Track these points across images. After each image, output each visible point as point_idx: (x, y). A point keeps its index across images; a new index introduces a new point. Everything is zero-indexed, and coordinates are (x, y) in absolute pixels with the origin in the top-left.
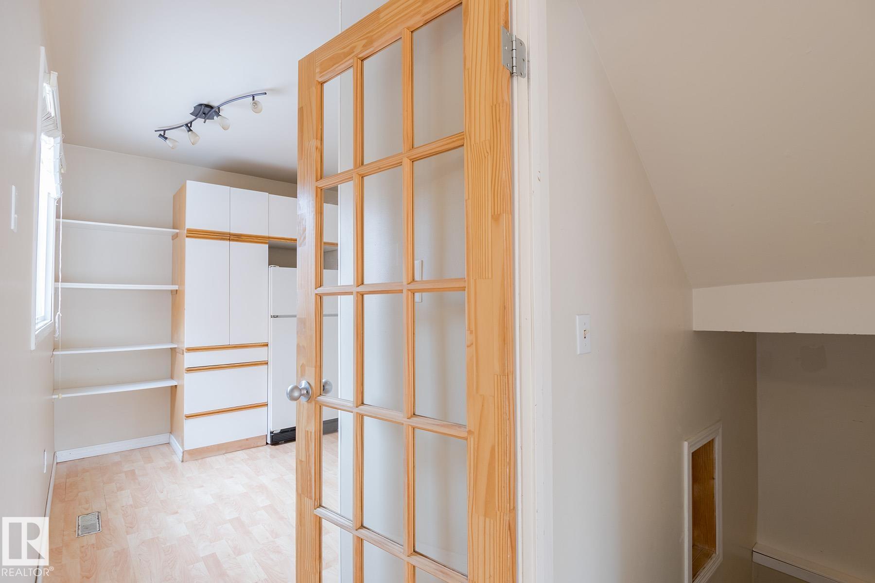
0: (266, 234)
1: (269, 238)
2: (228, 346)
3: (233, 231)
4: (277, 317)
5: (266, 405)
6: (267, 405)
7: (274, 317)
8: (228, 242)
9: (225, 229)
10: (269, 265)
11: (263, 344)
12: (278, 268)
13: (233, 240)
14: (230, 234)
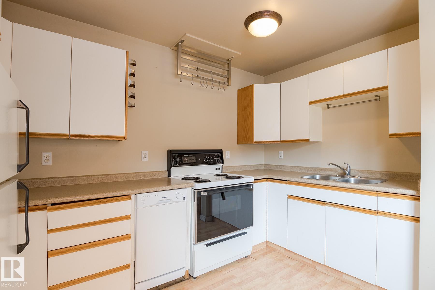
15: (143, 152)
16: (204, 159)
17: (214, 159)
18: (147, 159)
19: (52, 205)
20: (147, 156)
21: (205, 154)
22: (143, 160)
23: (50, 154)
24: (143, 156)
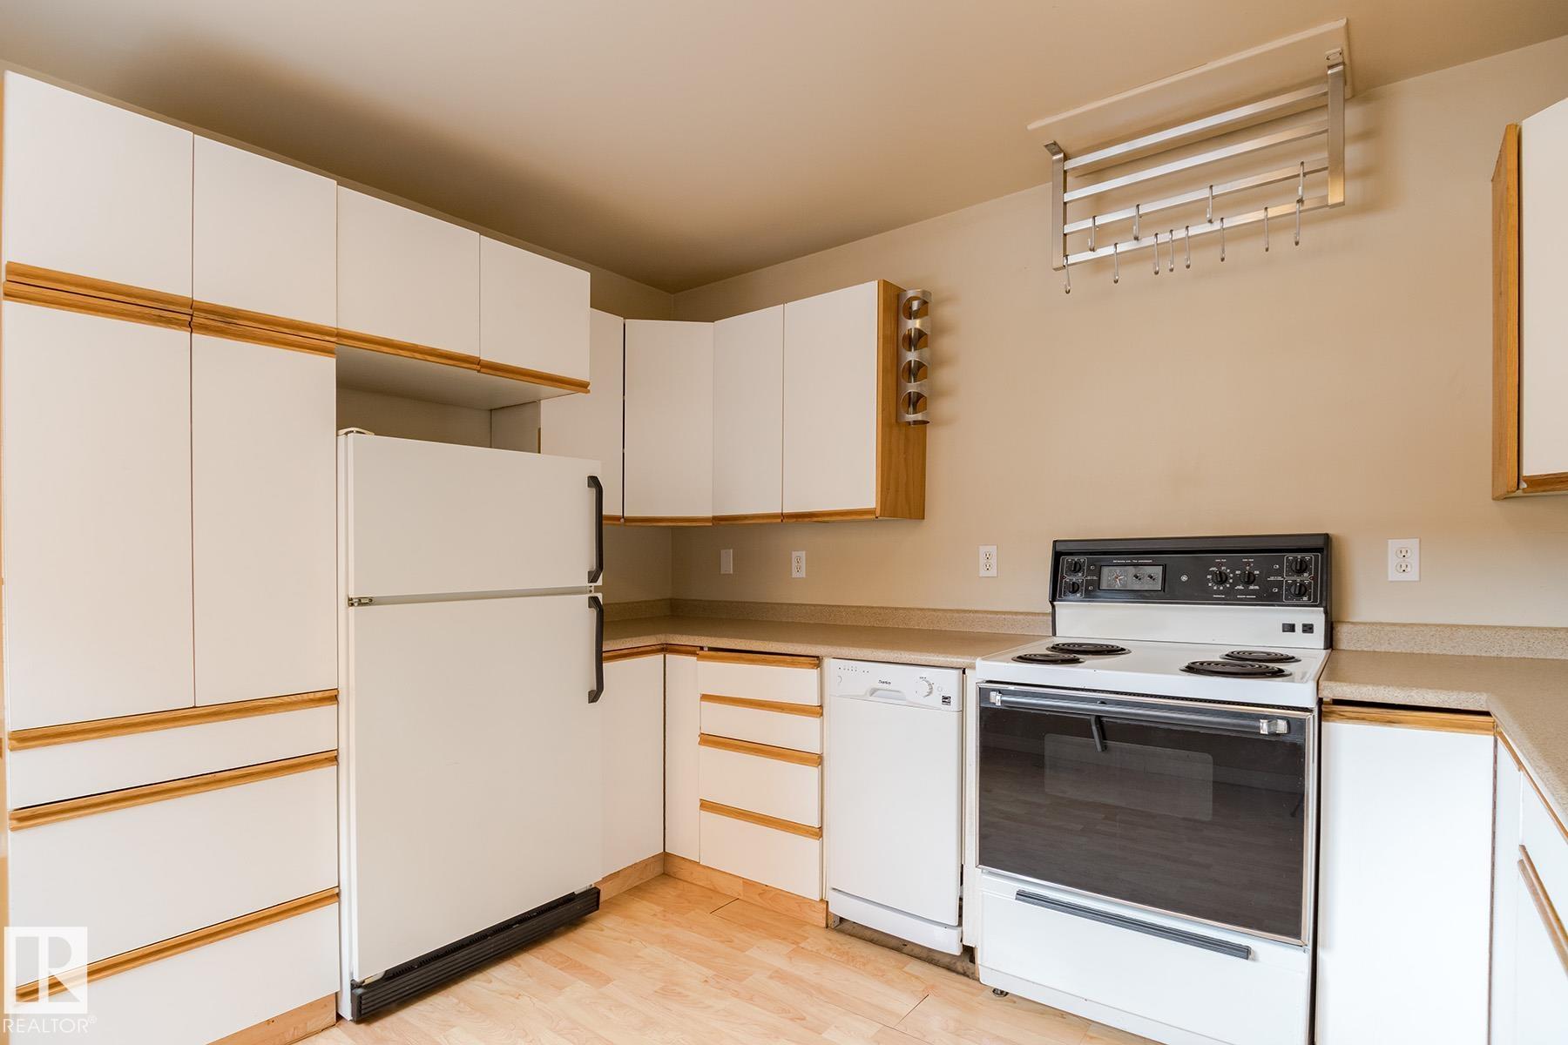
0: (327, 320)
1: (340, 335)
2: (188, 712)
3: (204, 296)
4: (371, 602)
5: (334, 896)
6: (338, 895)
7: (360, 604)
8: (184, 335)
9: (174, 285)
10: (339, 428)
11: (319, 695)
12: (370, 437)
13: (205, 329)
14: (192, 305)
15: (983, 549)
16: (1209, 577)
17: (1272, 578)
18: (993, 572)
19: (711, 649)
20: (993, 561)
21: (1218, 558)
22: (983, 573)
23: (803, 554)
24: (982, 560)
